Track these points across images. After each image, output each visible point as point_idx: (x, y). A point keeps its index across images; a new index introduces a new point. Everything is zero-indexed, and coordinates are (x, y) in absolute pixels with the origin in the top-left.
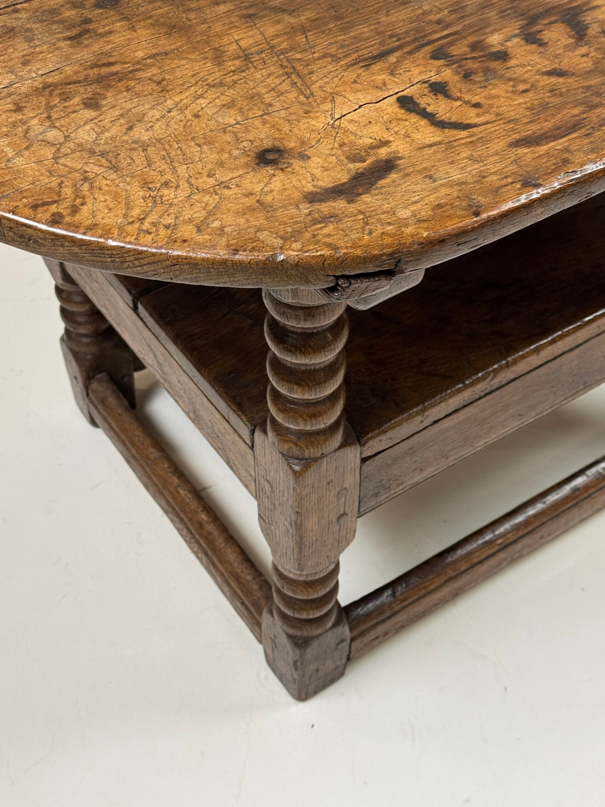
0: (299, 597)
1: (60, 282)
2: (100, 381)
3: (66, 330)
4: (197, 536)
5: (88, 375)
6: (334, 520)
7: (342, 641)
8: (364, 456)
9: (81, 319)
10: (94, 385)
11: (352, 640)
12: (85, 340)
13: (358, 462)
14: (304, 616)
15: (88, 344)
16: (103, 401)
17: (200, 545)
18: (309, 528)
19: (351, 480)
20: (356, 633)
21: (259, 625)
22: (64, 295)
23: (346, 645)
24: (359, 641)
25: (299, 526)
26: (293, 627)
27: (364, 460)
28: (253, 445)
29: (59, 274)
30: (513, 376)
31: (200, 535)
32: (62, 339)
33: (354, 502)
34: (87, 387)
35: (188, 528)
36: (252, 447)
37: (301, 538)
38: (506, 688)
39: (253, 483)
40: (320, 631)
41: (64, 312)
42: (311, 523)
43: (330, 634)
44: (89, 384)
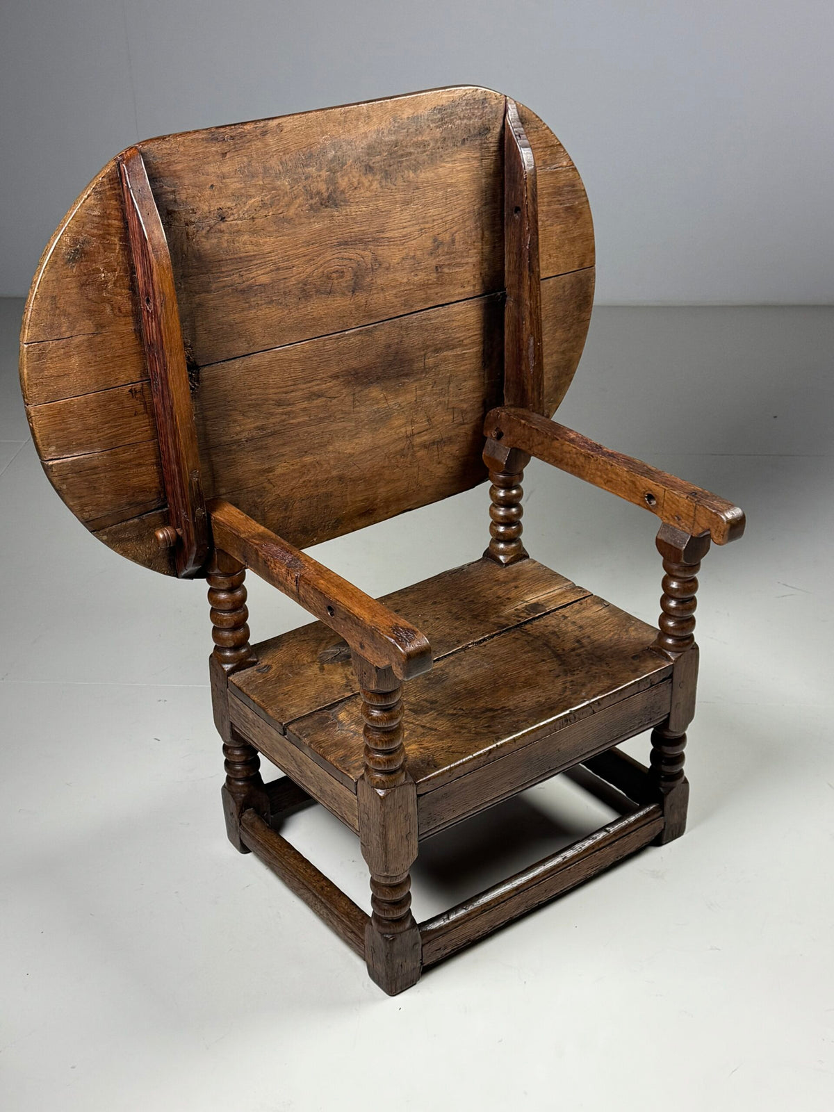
0: (387, 899)
1: (229, 739)
2: (249, 814)
3: (228, 778)
4: (320, 897)
5: (241, 809)
6: (405, 836)
7: (415, 944)
8: (418, 793)
9: (239, 768)
10: (246, 816)
11: (423, 946)
12: (240, 783)
13: (416, 796)
14: (390, 916)
15: (242, 786)
16: (252, 826)
17: (322, 902)
18: (390, 839)
19: (412, 809)
20: (425, 941)
21: (363, 941)
22: (230, 751)
23: (419, 947)
24: (427, 946)
25: (384, 836)
26: (384, 926)
27: (419, 796)
28: (357, 792)
29: (228, 734)
30: (502, 755)
31: (322, 895)
32: (224, 786)
33: (415, 826)
34: (240, 818)
35: (314, 894)
36: (356, 794)
37: (386, 845)
38: (525, 982)
39: (357, 821)
40: (401, 929)
41: (227, 763)
42: (391, 834)
43: (408, 932)
44: (242, 815)
